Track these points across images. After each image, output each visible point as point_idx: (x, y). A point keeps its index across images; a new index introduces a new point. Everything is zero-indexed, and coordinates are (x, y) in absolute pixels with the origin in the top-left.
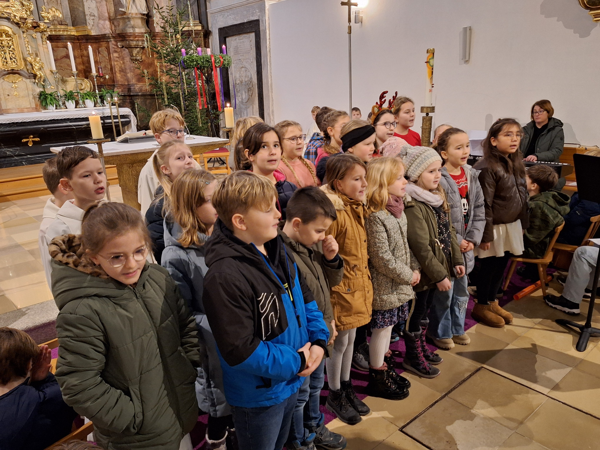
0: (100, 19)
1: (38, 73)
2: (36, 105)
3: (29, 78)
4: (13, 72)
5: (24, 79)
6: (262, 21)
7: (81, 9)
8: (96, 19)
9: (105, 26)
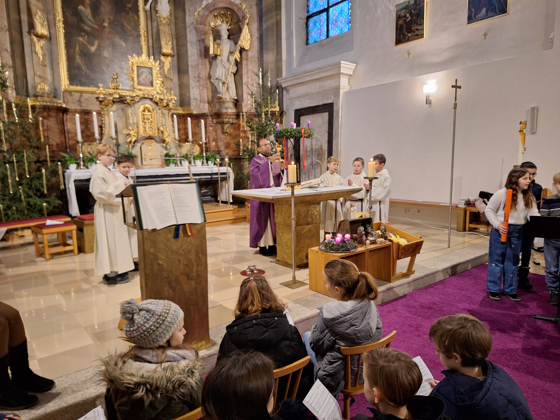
0: (201, 102)
1: (166, 139)
2: (162, 163)
3: (160, 142)
4: (150, 138)
5: (157, 143)
6: (336, 104)
7: (188, 94)
8: (198, 102)
9: (205, 107)
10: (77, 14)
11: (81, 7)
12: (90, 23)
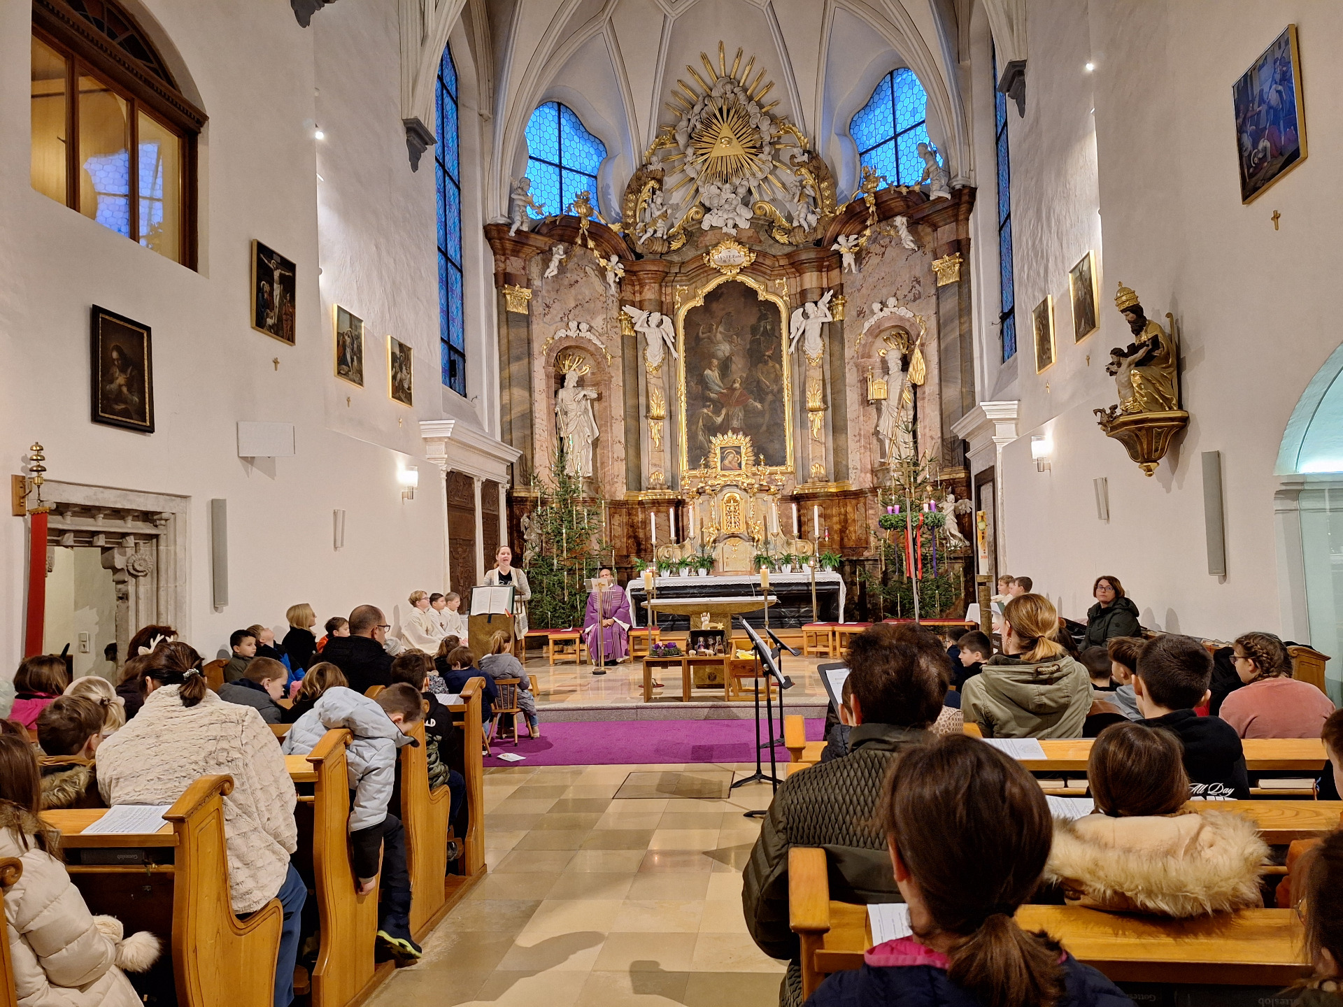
0: (861, 471)
1: (756, 536)
2: (751, 568)
3: (749, 541)
4: (733, 536)
5: (745, 543)
7: (844, 462)
8: (858, 472)
9: (866, 480)
10: (703, 382)
11: (708, 372)
12: (717, 388)
